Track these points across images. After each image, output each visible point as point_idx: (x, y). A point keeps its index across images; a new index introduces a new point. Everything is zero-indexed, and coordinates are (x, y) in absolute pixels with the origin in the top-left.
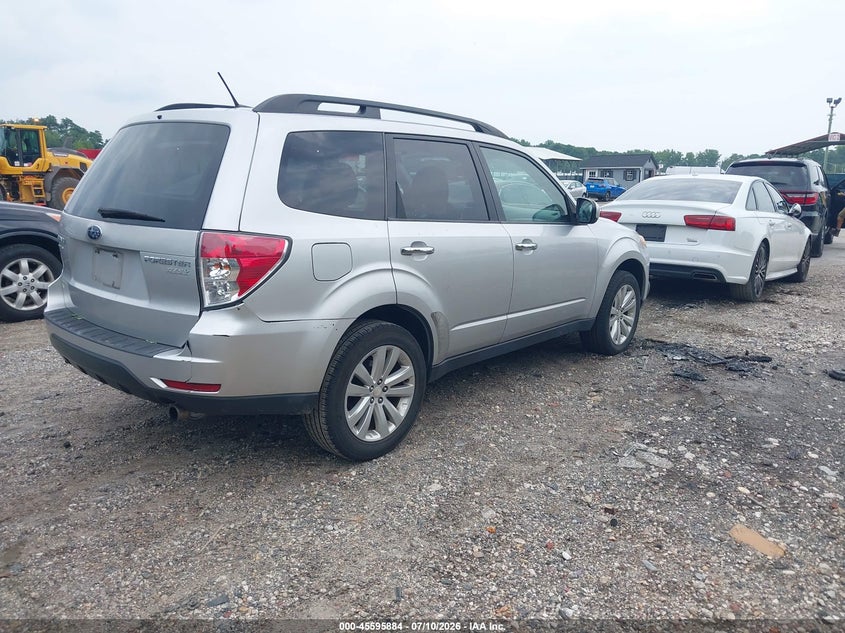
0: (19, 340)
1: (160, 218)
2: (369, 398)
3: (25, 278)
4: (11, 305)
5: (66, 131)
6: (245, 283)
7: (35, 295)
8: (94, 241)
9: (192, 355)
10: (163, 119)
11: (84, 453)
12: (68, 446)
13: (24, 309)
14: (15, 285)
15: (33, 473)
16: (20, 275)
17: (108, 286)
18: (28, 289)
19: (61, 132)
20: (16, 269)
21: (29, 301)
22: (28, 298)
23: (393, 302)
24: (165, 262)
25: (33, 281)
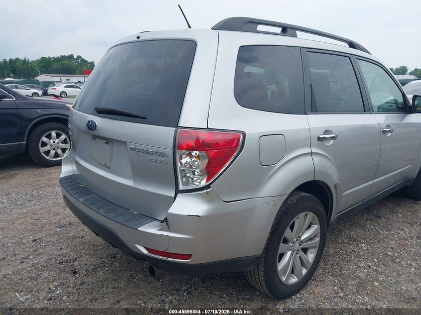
0: (50, 180)
1: (143, 116)
2: (291, 252)
3: (54, 142)
4: (47, 157)
5: (78, 62)
6: (211, 171)
7: (59, 151)
8: (91, 132)
9: (169, 230)
10: (141, 39)
11: (85, 280)
12: (75, 272)
13: (54, 159)
14: (49, 146)
15: (51, 299)
16: (51, 140)
17: (102, 165)
18: (56, 148)
19: (76, 62)
20: (49, 137)
21: (56, 155)
22: (56, 153)
23: (312, 179)
24: (147, 152)
25: (58, 143)
